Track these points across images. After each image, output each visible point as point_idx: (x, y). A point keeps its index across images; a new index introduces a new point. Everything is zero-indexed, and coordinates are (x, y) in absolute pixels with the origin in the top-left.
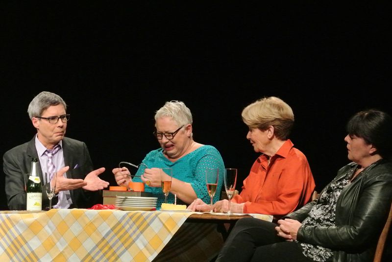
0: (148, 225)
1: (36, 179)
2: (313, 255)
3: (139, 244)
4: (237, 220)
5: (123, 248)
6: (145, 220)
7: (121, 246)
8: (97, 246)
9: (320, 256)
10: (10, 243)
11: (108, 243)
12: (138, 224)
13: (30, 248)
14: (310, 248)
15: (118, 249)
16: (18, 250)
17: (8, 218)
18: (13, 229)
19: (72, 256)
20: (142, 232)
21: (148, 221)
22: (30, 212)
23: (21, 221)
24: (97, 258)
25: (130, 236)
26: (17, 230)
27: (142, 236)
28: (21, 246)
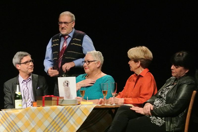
0: (75, 112)
1: (19, 93)
2: (156, 122)
3: (71, 122)
4: (118, 107)
5: (63, 124)
6: (73, 110)
7: (62, 123)
8: (51, 124)
9: (159, 123)
10: (8, 125)
11: (56, 122)
12: (70, 112)
13: (18, 127)
14: (154, 119)
15: (61, 125)
16: (12, 128)
17: (7, 113)
18: (9, 118)
19: (39, 129)
20: (72, 116)
21: (75, 110)
22: (17, 109)
23: (13, 114)
24: (51, 130)
25: (66, 118)
26: (11, 118)
27: (72, 118)
28: (14, 126)
